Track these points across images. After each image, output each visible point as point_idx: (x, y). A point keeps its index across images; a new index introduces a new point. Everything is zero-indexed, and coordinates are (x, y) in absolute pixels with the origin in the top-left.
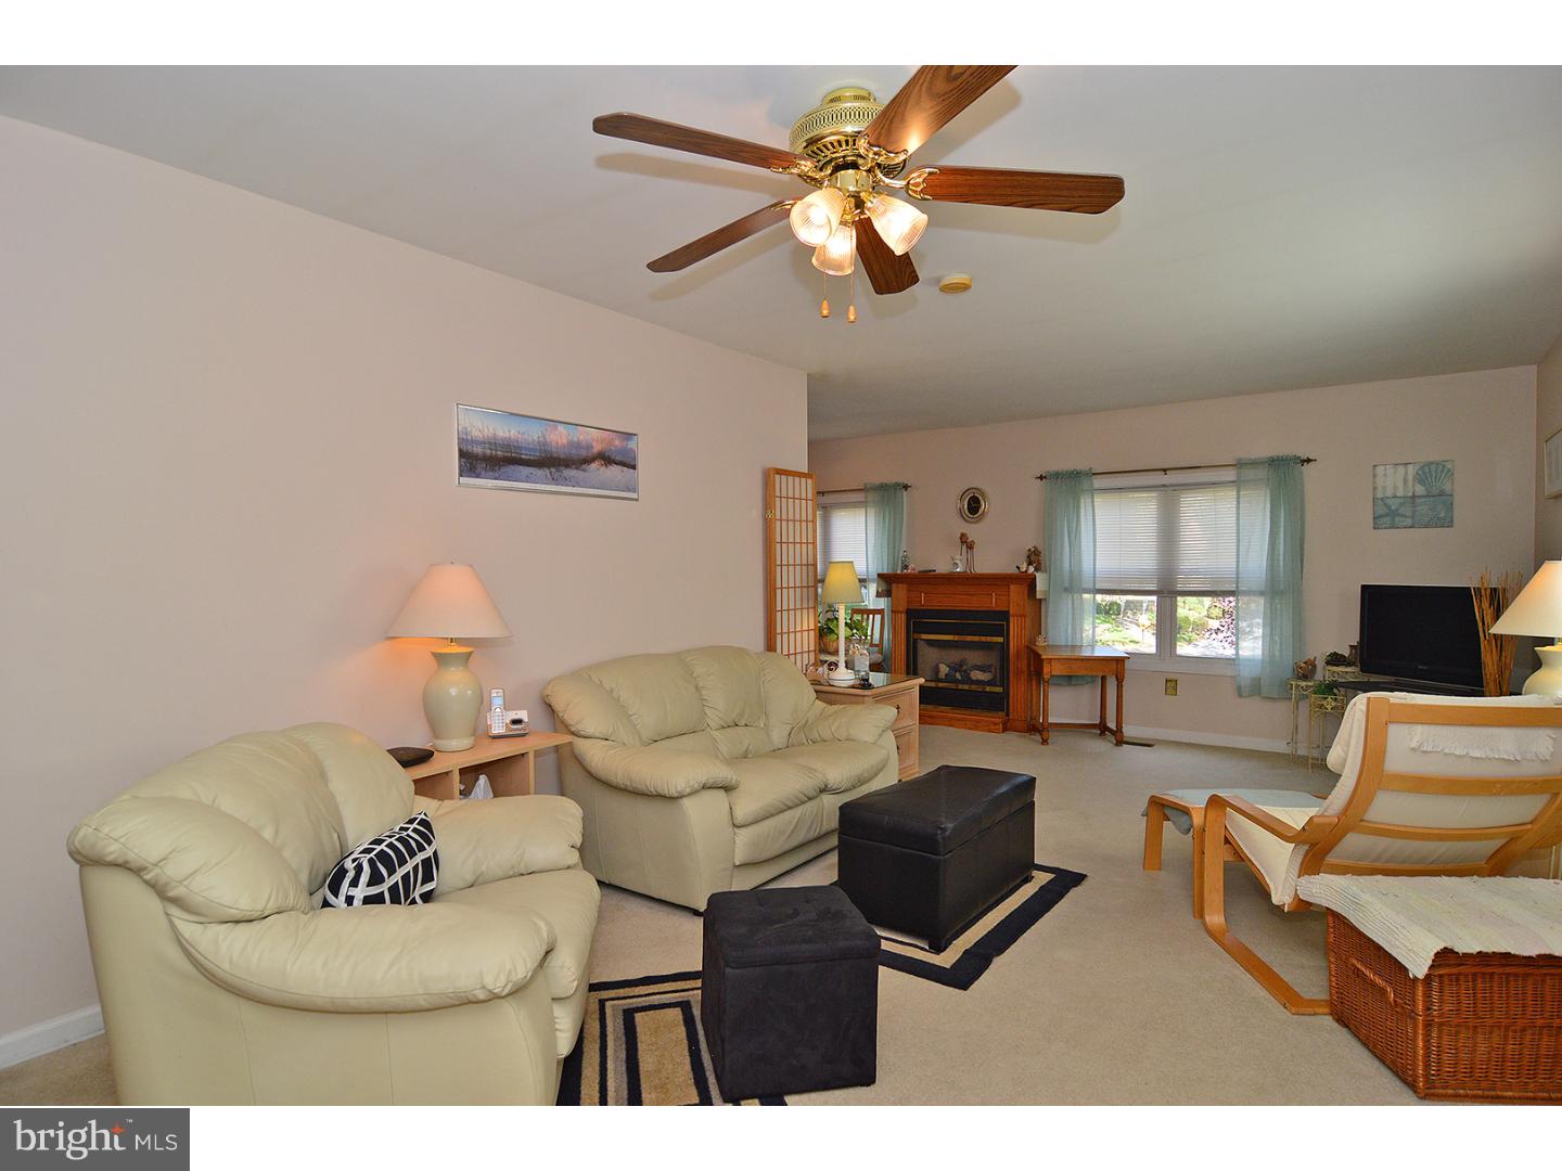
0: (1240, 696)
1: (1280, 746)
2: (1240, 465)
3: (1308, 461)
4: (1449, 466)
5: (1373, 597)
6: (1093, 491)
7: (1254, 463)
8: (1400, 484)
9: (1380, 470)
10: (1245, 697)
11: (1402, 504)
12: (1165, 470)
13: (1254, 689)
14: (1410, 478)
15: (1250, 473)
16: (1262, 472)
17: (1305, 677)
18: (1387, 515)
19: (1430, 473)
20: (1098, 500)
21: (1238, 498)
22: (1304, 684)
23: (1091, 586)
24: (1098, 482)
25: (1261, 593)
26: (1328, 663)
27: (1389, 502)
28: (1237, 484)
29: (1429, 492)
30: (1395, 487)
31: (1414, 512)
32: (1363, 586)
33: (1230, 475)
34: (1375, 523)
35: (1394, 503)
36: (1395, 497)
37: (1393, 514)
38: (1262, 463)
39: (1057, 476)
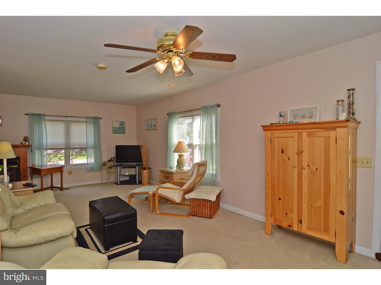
0: (88, 172)
1: (99, 182)
2: (86, 118)
3: (101, 118)
4: (124, 122)
5: (118, 148)
6: (45, 120)
7: (90, 118)
8: (117, 125)
9: (114, 122)
10: (90, 172)
11: (117, 129)
12: (67, 117)
13: (92, 169)
14: (119, 124)
15: (89, 120)
16: (91, 120)
17: (104, 166)
18: (115, 131)
19: (122, 123)
20: (47, 123)
21: (86, 125)
22: (105, 167)
23: (46, 148)
24: (47, 118)
25: (93, 148)
26: (108, 162)
27: (115, 128)
28: (86, 122)
29: (122, 127)
30: (116, 126)
31: (119, 131)
32: (116, 146)
33: (84, 120)
34: (113, 133)
35: (116, 129)
36: (116, 128)
37: (116, 131)
38: (91, 118)
39: (33, 114)
